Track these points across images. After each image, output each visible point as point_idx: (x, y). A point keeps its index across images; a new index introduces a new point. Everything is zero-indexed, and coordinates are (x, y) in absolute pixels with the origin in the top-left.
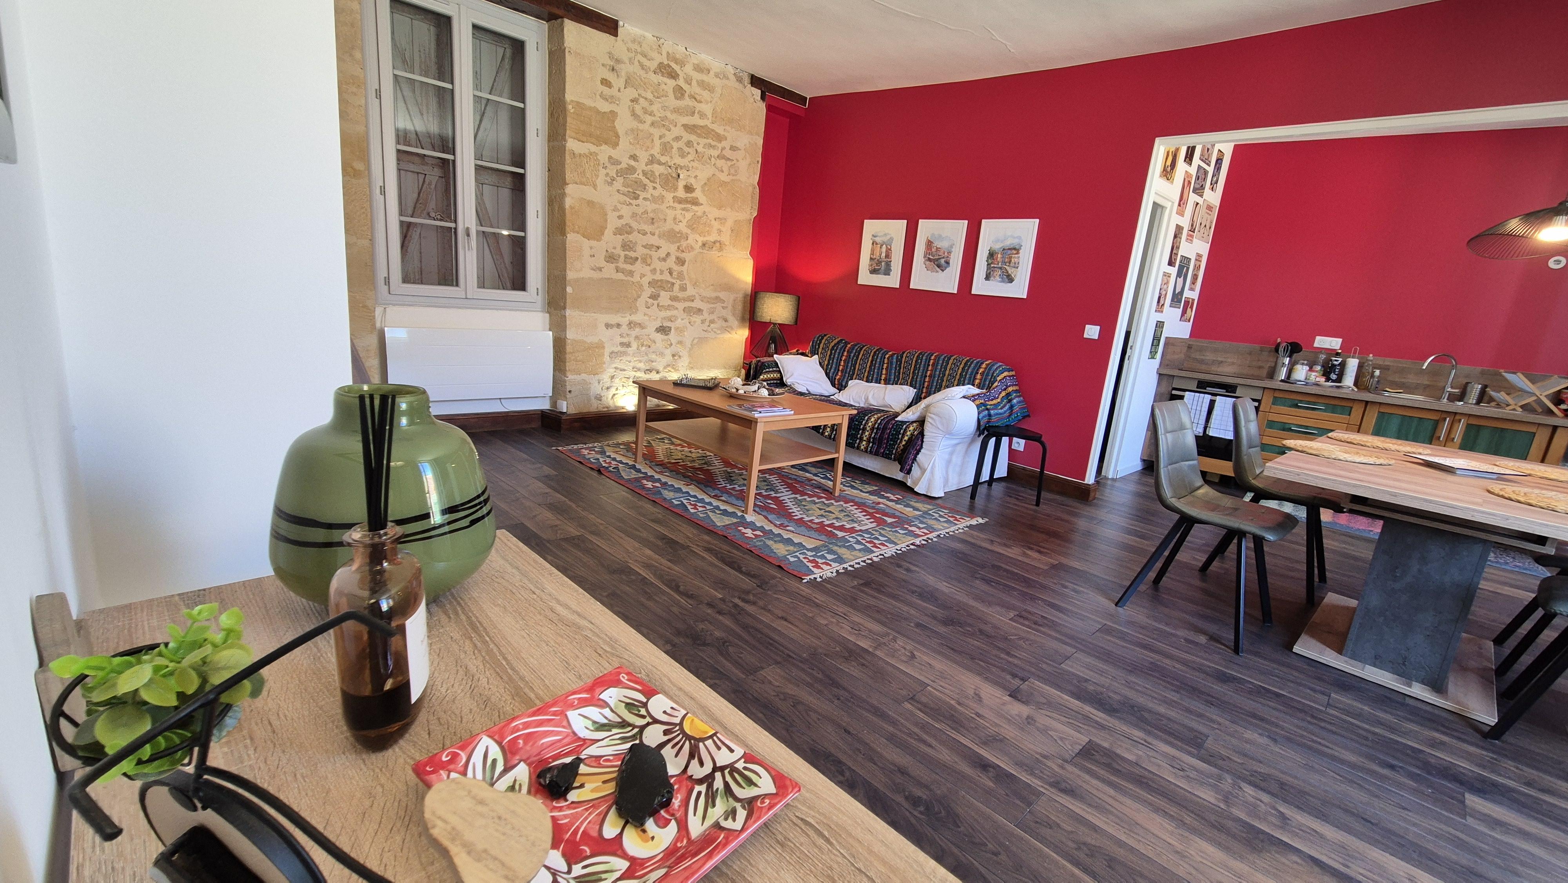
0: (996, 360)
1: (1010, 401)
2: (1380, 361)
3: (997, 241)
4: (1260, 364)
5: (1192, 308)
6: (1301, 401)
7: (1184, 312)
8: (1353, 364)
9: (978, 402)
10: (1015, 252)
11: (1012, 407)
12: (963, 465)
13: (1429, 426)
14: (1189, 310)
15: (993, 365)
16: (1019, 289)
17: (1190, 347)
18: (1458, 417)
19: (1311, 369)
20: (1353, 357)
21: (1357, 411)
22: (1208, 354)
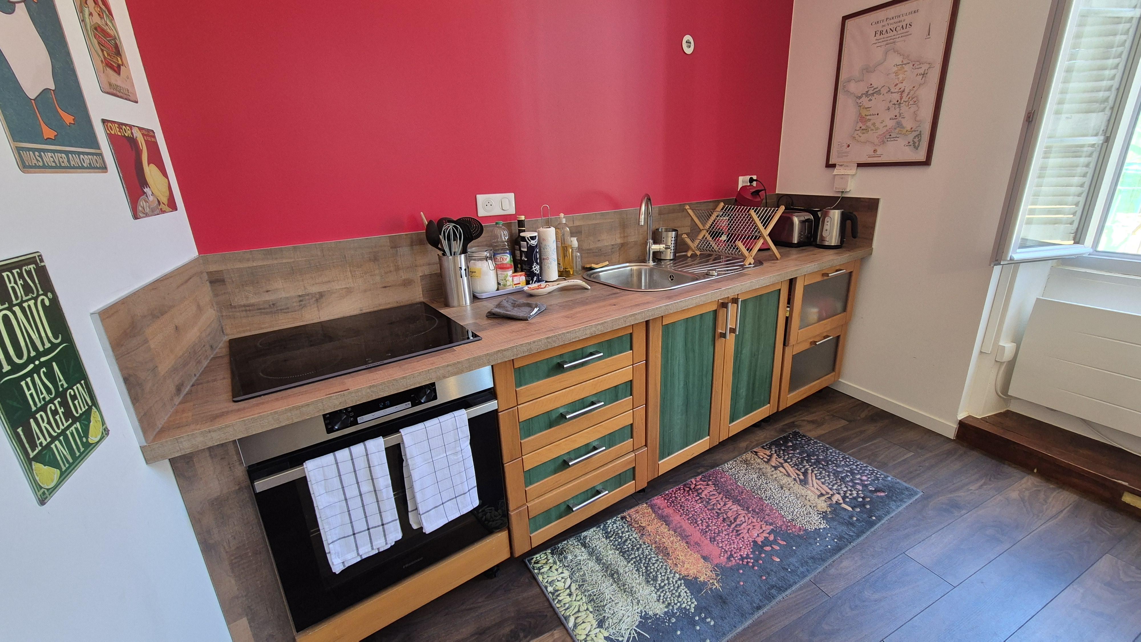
4: (404, 275)
5: (156, 159)
8: (551, 235)
13: (709, 324)
14: (150, 171)
18: (737, 299)
19: (498, 265)
20: (542, 224)
21: (639, 336)
22: (279, 284)
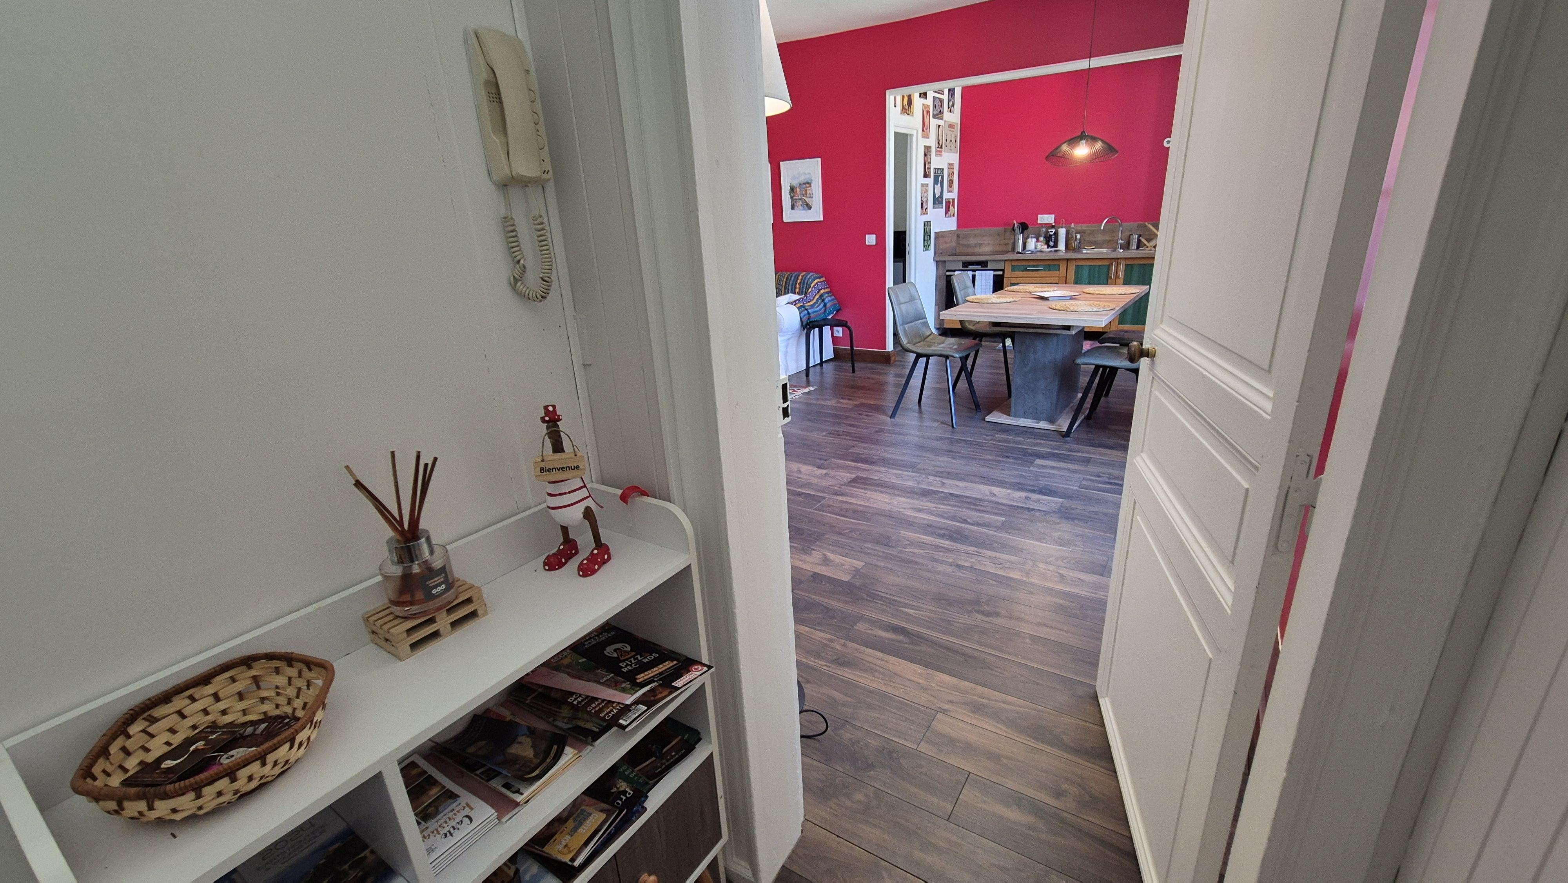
0: (809, 270)
1: (823, 301)
2: (1079, 227)
3: (794, 178)
4: (1006, 241)
5: (953, 205)
6: (1029, 266)
7: (947, 210)
8: (1062, 232)
9: (798, 305)
10: (808, 185)
11: (825, 305)
12: (797, 354)
13: (1105, 270)
14: (951, 207)
15: (807, 276)
16: (816, 214)
17: (958, 236)
18: (1119, 261)
19: (1038, 241)
20: (1062, 227)
21: (1063, 266)
22: (971, 239)
